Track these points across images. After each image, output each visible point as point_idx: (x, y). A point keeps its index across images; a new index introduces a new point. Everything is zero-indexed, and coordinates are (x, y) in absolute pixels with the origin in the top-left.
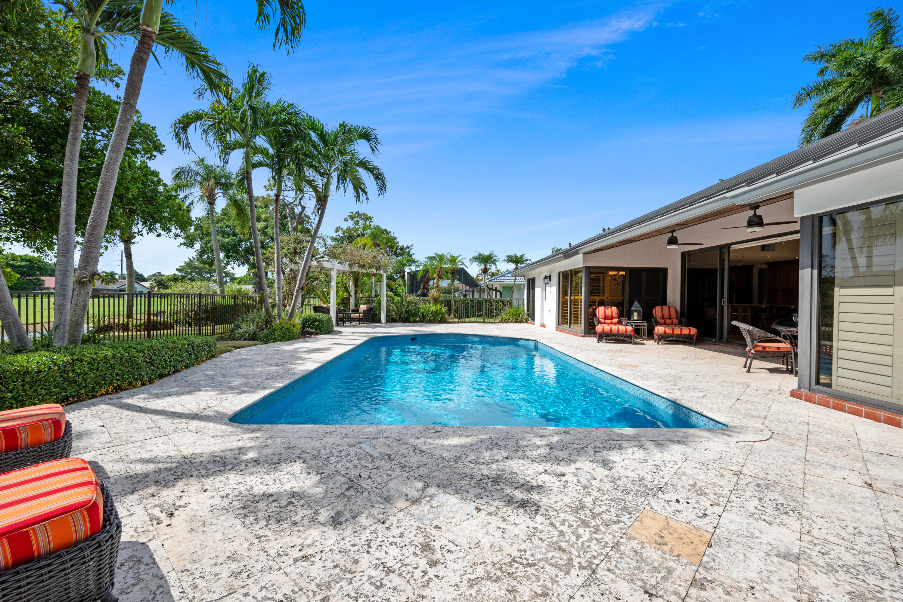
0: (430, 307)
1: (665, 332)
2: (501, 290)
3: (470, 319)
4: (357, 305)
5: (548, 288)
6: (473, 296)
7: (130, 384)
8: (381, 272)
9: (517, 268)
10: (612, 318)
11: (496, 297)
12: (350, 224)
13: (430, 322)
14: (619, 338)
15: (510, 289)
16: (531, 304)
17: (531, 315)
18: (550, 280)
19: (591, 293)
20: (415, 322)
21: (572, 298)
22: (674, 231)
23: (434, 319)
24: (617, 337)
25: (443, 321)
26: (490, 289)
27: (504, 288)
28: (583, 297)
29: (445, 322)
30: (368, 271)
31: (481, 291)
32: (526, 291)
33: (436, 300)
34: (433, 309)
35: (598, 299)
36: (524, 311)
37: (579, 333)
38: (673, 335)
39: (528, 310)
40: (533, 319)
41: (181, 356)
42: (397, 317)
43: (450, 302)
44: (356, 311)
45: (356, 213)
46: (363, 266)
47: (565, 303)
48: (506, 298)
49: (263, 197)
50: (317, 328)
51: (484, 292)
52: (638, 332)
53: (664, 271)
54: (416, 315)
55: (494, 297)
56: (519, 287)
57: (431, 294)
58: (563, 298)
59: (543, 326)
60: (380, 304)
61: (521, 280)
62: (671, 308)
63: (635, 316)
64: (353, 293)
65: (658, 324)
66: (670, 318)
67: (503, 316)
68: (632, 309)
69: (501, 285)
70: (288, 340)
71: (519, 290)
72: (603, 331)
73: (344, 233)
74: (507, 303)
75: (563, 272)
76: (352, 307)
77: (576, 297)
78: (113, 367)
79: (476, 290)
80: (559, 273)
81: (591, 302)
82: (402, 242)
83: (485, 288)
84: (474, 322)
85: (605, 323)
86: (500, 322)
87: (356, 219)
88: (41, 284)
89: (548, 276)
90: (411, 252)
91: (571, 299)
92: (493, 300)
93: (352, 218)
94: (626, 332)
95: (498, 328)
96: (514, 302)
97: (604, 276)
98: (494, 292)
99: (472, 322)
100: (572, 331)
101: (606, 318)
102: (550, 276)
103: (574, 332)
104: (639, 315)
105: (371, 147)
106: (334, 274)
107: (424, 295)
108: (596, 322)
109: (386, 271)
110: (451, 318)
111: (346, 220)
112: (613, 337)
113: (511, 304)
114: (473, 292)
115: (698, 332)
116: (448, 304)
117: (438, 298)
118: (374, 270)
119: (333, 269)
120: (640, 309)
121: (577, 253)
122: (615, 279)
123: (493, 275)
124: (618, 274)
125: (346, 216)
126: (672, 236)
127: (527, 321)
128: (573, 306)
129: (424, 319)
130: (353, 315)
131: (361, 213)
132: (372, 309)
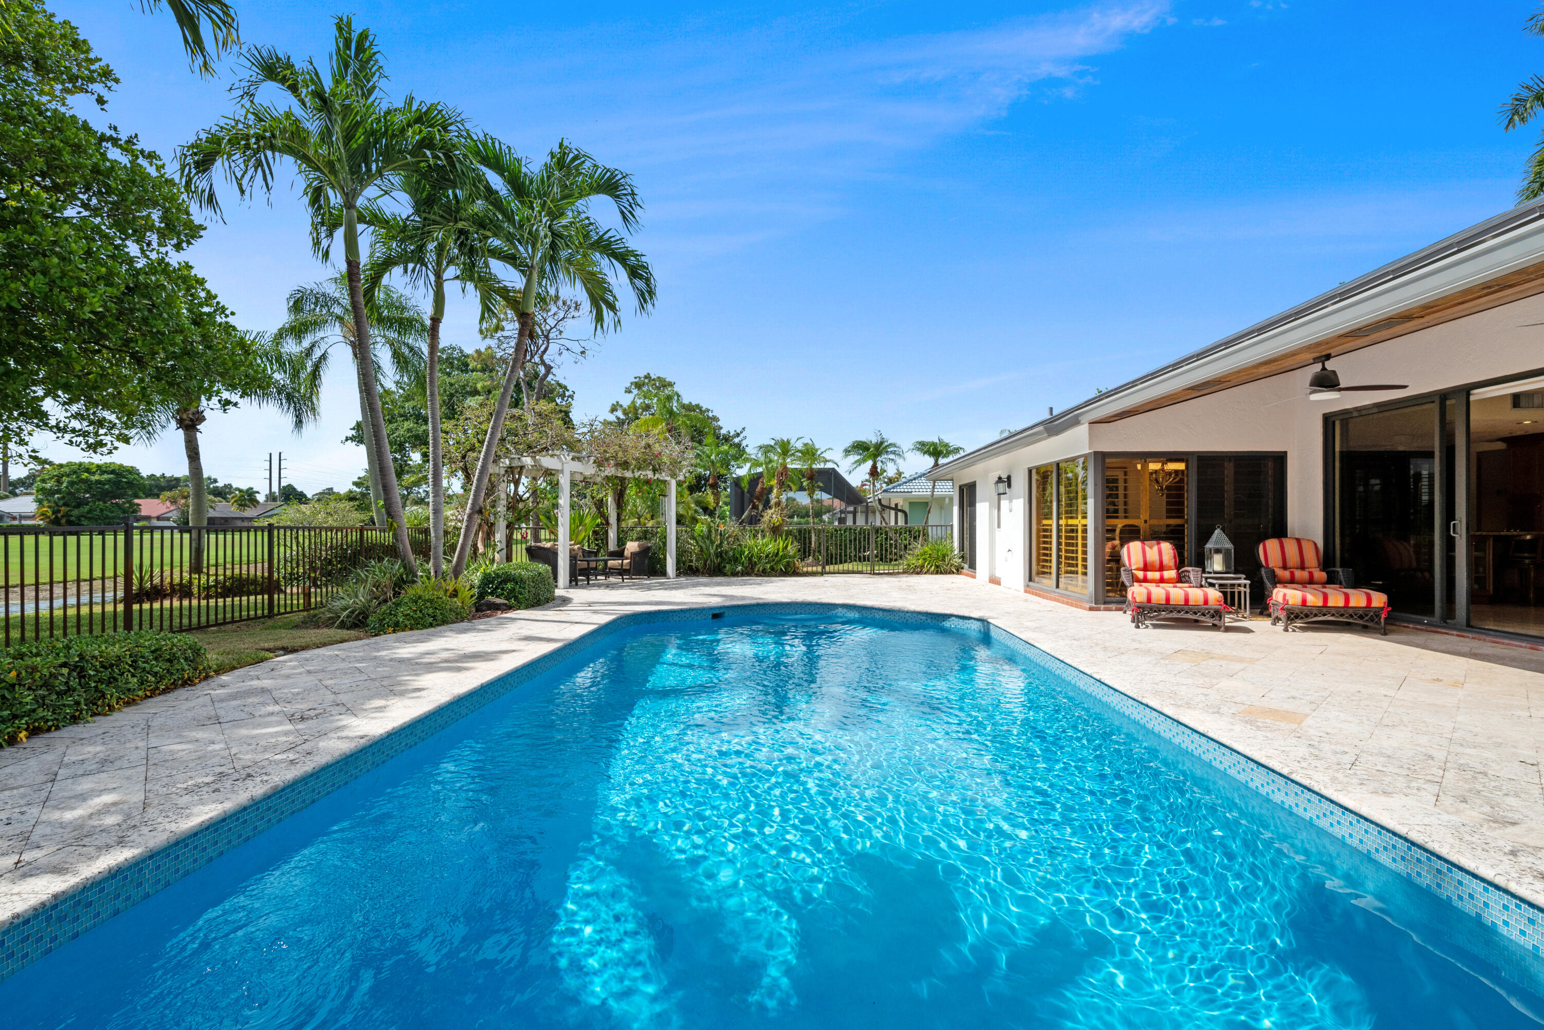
0: (767, 545)
1: (1304, 602)
2: (907, 509)
3: (845, 566)
4: (621, 542)
5: (1004, 503)
6: (854, 522)
8: (664, 476)
9: (936, 465)
10: (1161, 568)
11: (896, 522)
12: (636, 397)
13: (764, 574)
14: (1189, 616)
15: (923, 506)
16: (966, 536)
17: (969, 559)
18: (1009, 486)
19: (1108, 511)
20: (735, 574)
21: (1062, 522)
22: (1328, 357)
23: (772, 568)
24: (1182, 615)
25: (790, 571)
26: (885, 507)
27: (912, 504)
28: (1090, 522)
29: (796, 573)
30: (637, 474)
31: (868, 511)
32: (956, 510)
33: (776, 531)
34: (771, 548)
35: (1120, 523)
36: (952, 551)
37: (1081, 600)
38: (1325, 608)
39: (962, 548)
40: (973, 566)
42: (700, 565)
43: (810, 532)
44: (619, 554)
45: (646, 377)
46: (625, 465)
47: (1044, 533)
48: (916, 523)
49: (478, 352)
50: (512, 594)
51: (874, 512)
52: (1230, 599)
53: (1280, 459)
54: (736, 560)
55: (893, 523)
56: (942, 503)
57: (766, 518)
58: (1039, 522)
59: (995, 581)
60: (664, 538)
61: (946, 489)
62: (1304, 544)
63: (1217, 563)
64: (613, 519)
65: (1276, 581)
66: (1302, 567)
67: (911, 559)
68: (1209, 545)
69: (905, 500)
70: (431, 625)
71: (941, 508)
72: (1149, 600)
73: (625, 413)
74: (916, 535)
75: (1038, 469)
76: (612, 546)
77: (1071, 522)
79: (859, 509)
80: (1030, 471)
81: (1108, 531)
82: (727, 426)
83: (876, 505)
84: (853, 572)
85: (1145, 580)
86: (905, 572)
87: (645, 389)
88: (135, 511)
89: (1004, 476)
90: (744, 444)
91: (1058, 525)
92: (891, 528)
93: (638, 386)
94: (1206, 602)
95: (900, 588)
96: (932, 532)
97: (1126, 474)
98: (893, 512)
99: (848, 572)
100: (1062, 595)
101: (1146, 568)
102: (1009, 478)
103: (1068, 597)
104: (1226, 561)
105: (622, 213)
106: (564, 481)
107: (754, 520)
108: (1124, 578)
109: (673, 475)
110: (808, 565)
111: (628, 391)
112: (1175, 615)
113: (925, 535)
114: (854, 513)
115: (1390, 602)
116: (803, 537)
117: (780, 525)
118: (650, 474)
119: (562, 471)
120: (1229, 545)
121: (1076, 422)
122: (1157, 481)
123: (890, 481)
124: (1163, 470)
125: (628, 385)
126: (1324, 369)
127: (959, 570)
128: (1063, 541)
129: (752, 569)
130: (611, 563)
131: (653, 377)
132: (649, 549)
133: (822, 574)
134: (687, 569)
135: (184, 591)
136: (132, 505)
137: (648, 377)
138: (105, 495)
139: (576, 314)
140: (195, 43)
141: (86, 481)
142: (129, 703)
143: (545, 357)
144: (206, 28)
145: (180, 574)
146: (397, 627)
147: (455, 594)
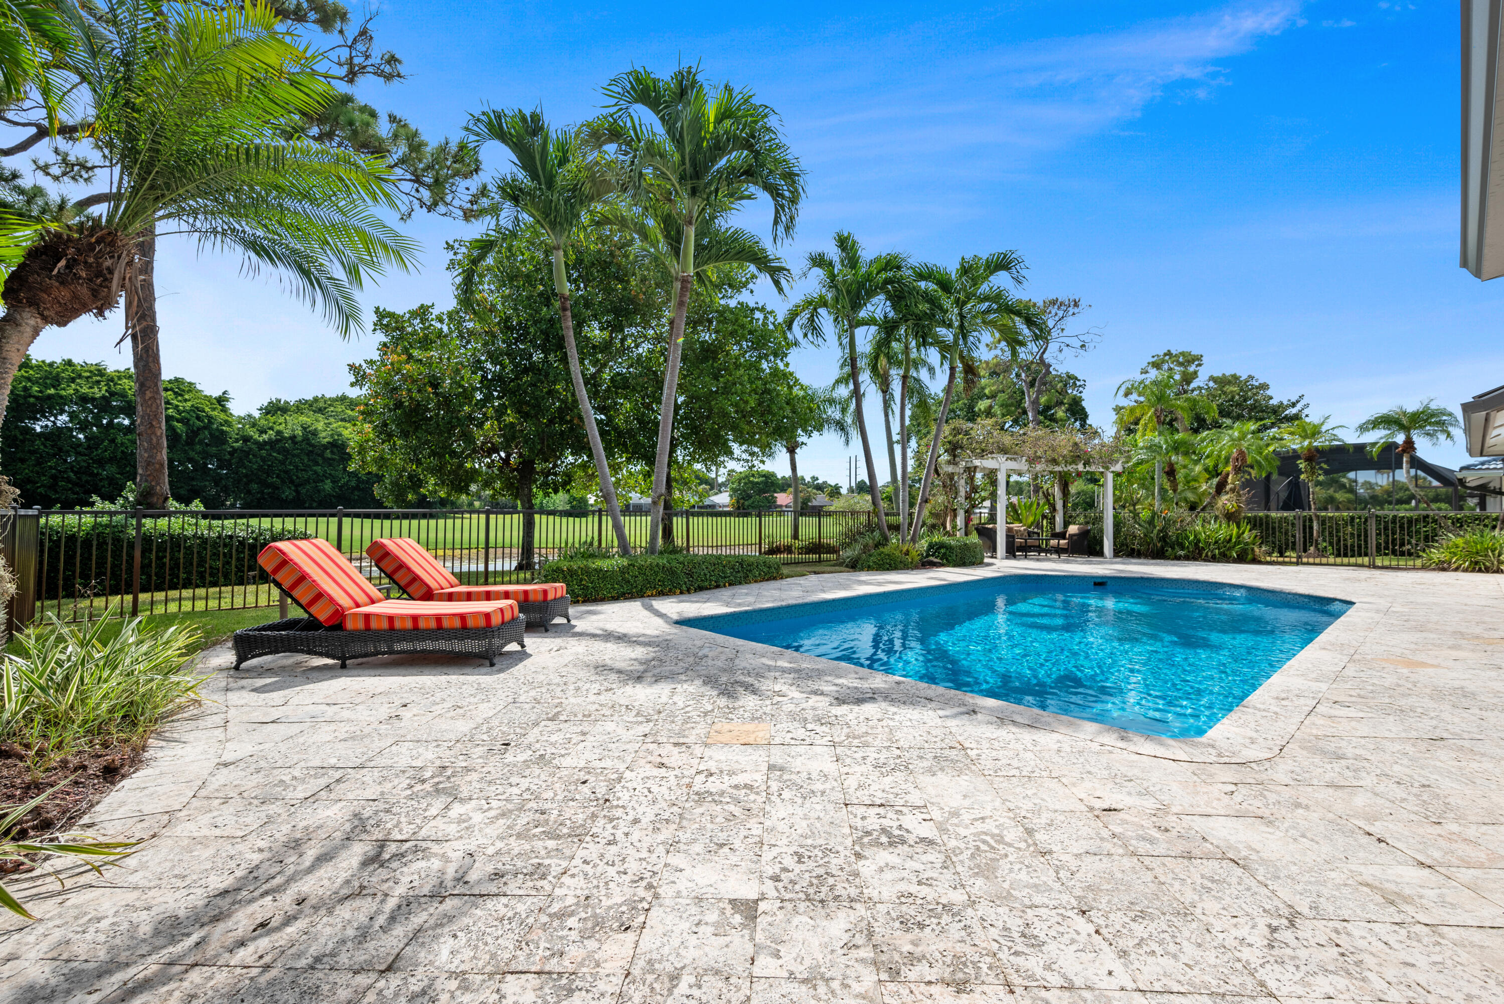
0: (1219, 531)
4: (1065, 525)
7: (670, 590)
12: (1153, 374)
13: (1214, 559)
20: (1178, 558)
29: (1255, 561)
33: (1230, 517)
34: (1223, 533)
41: (723, 572)
42: (1144, 548)
44: (1062, 535)
45: (1165, 355)
46: (1054, 462)
50: (944, 556)
54: (1179, 544)
64: (1059, 505)
76: (1059, 528)
78: (656, 573)
87: (1165, 366)
93: (1157, 365)
106: (1001, 477)
111: (1143, 372)
118: (1080, 468)
119: (999, 470)
125: (1144, 365)
129: (1200, 554)
130: (1053, 542)
131: (1174, 352)
132: (1088, 531)
133: (1297, 564)
134: (1124, 550)
135: (788, 549)
136: (773, 497)
137: (1169, 353)
138: (761, 492)
139: (1076, 310)
140: (780, 290)
141: (752, 482)
142: (756, 582)
143: (1045, 356)
144: (783, 282)
145: (788, 540)
146: (869, 568)
147: (907, 553)
